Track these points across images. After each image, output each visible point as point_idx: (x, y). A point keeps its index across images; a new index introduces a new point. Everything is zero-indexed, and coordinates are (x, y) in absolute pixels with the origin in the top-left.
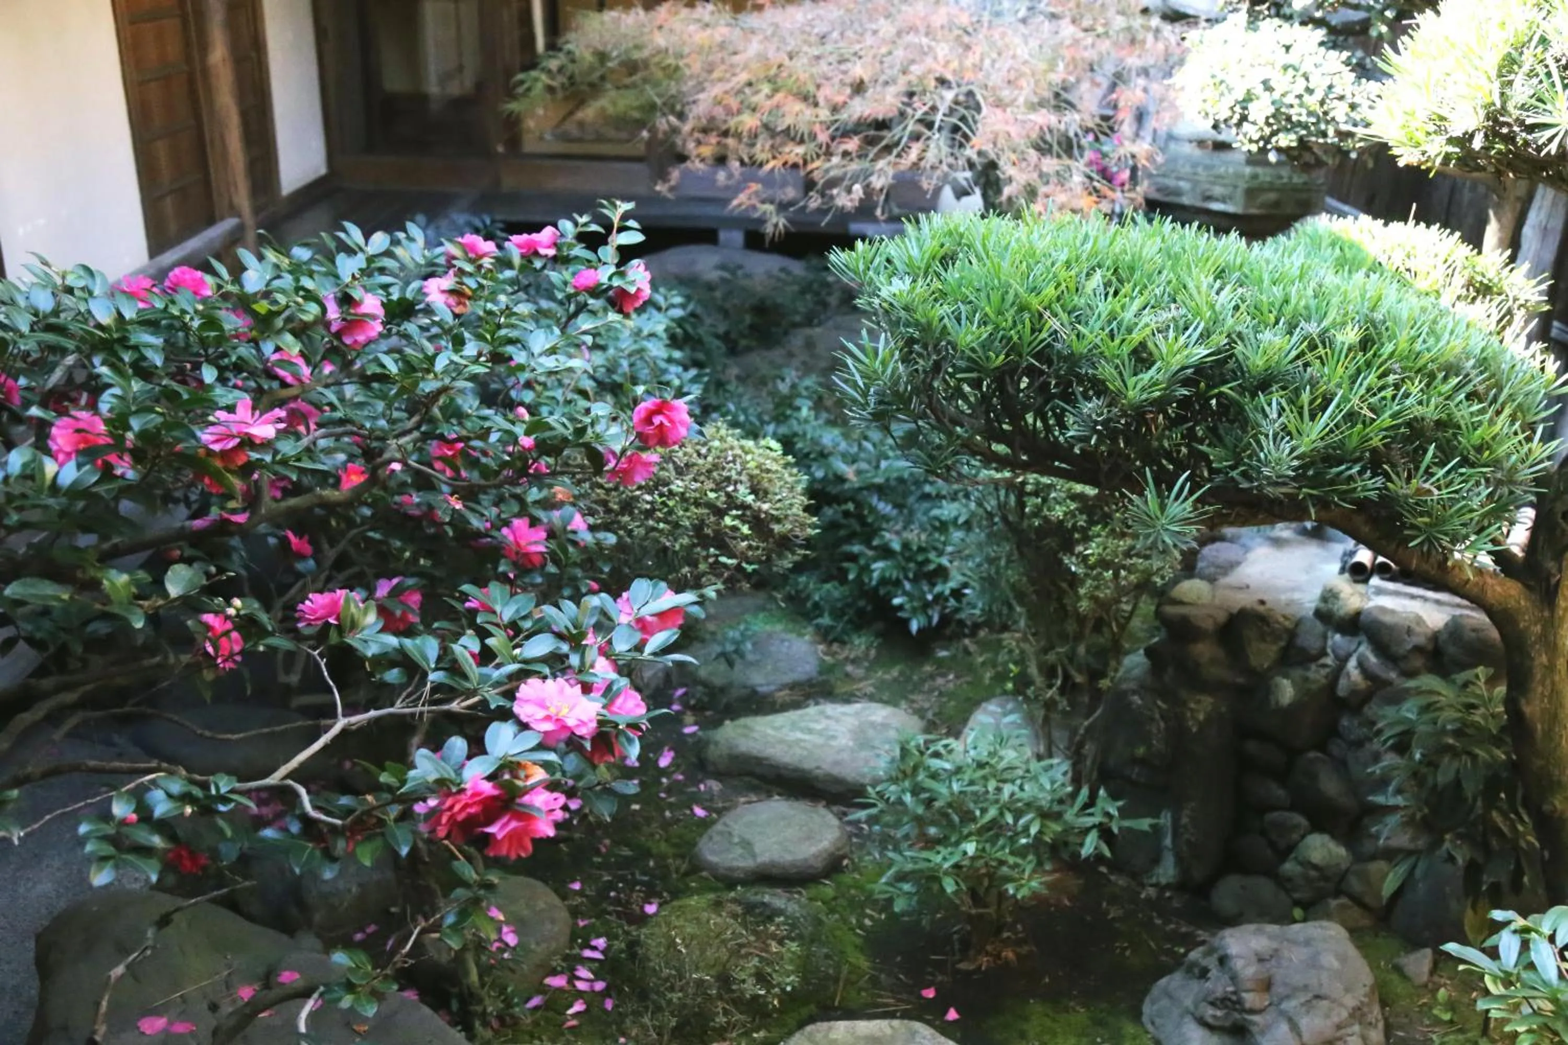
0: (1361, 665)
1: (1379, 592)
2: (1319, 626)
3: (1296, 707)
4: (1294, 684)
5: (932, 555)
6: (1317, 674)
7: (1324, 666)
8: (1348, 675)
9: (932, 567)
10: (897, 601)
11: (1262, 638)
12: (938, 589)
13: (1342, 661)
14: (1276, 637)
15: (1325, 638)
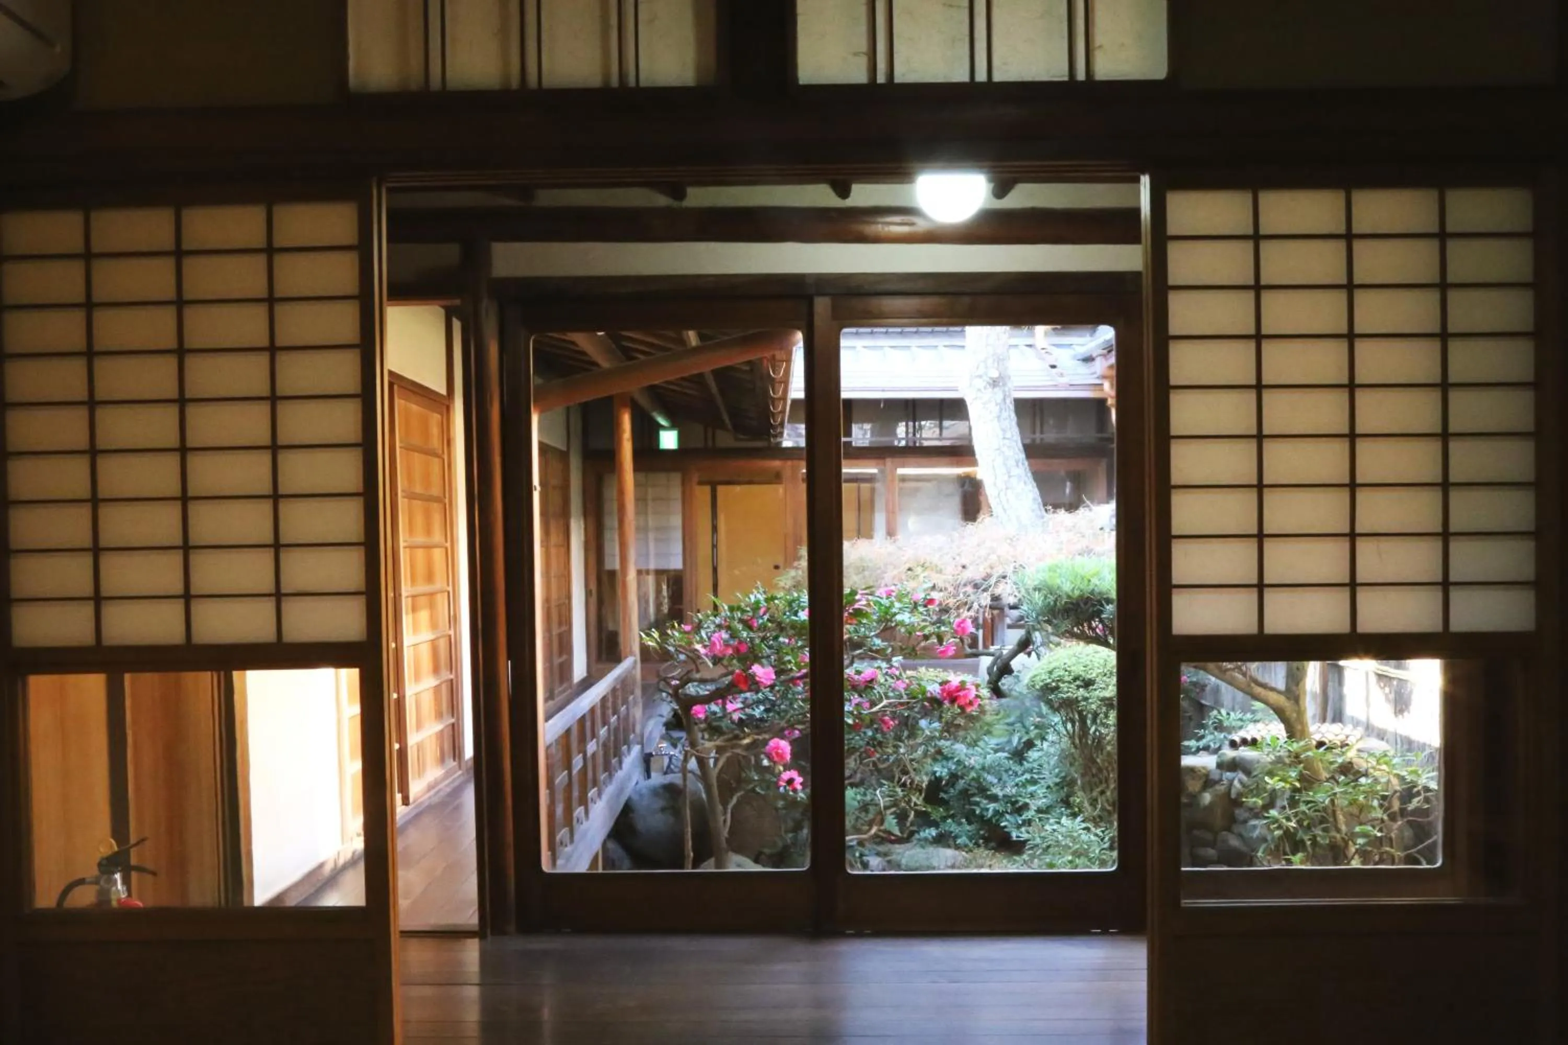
0: (1241, 782)
1: (1243, 751)
2: (1218, 771)
3: (1212, 803)
4: (1211, 794)
5: (1020, 798)
6: (1221, 788)
7: (1223, 785)
8: (1235, 787)
9: (1020, 804)
10: (1003, 824)
11: (1193, 779)
12: (1023, 817)
13: (1231, 782)
14: (1200, 778)
15: (1222, 775)
